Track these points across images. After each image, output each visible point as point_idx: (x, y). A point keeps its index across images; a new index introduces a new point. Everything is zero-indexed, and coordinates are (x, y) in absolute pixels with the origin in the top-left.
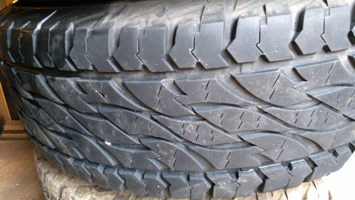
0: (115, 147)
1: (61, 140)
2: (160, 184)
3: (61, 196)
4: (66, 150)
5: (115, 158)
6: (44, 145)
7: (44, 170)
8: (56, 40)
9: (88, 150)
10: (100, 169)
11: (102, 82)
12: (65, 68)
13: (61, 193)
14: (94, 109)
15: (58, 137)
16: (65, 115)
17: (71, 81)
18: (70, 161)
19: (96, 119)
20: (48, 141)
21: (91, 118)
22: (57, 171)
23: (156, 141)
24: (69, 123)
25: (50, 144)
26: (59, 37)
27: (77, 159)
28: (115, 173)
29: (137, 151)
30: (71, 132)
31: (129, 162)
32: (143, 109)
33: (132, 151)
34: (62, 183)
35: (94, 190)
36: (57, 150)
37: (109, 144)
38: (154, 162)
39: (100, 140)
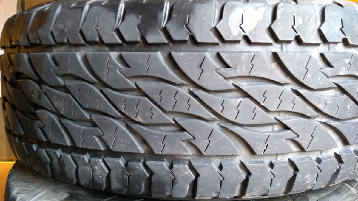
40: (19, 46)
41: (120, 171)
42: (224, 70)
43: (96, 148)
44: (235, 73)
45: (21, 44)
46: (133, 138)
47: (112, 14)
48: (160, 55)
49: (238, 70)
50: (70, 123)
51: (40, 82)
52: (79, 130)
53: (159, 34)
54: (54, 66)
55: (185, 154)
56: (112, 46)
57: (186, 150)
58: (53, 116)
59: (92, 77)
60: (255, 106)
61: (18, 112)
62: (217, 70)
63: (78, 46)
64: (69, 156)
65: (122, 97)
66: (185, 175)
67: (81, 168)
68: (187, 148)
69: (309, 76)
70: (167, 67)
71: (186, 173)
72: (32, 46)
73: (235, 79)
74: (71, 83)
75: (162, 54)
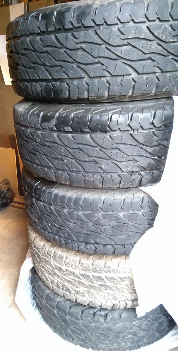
0: (51, 226)
1: (37, 220)
2: (63, 242)
3: (34, 241)
4: (38, 224)
5: (51, 230)
6: (32, 220)
7: (30, 229)
8: (39, 191)
9: (44, 225)
10: (47, 232)
11: (49, 206)
12: (40, 199)
13: (35, 239)
14: (46, 213)
15: (36, 219)
16: (39, 212)
17: (42, 203)
18: (39, 227)
19: (47, 216)
20: (33, 219)
21: (45, 215)
22: (35, 231)
23: (62, 227)
24: (39, 215)
25: (34, 220)
26: (40, 190)
27: (40, 227)
28: (51, 235)
29: (57, 229)
30: (40, 218)
31: (55, 232)
32: (59, 216)
33: (56, 229)
34: (35, 236)
35: (45, 241)
36: (35, 222)
37: (50, 225)
38: (61, 234)
39: (47, 223)
40: (11, 39)
41: (44, 87)
42: (75, 40)
43: (36, 79)
44: (79, 41)
45: (11, 38)
46: (47, 73)
47: (37, 21)
48: (53, 36)
49: (80, 40)
50: (28, 69)
51: (18, 53)
52: (30, 71)
53: (52, 27)
54: (21, 45)
55: (64, 78)
56: (38, 34)
57: (64, 76)
58: (23, 68)
59: (32, 48)
60: (88, 55)
61: (13, 69)
62: (72, 40)
63: (28, 35)
64: (29, 84)
65: (42, 55)
66: (65, 87)
67: (33, 88)
68: (64, 75)
69: (111, 39)
70: (55, 41)
71: (65, 86)
72: (14, 37)
73: (80, 44)
74: (26, 52)
75: (54, 36)
